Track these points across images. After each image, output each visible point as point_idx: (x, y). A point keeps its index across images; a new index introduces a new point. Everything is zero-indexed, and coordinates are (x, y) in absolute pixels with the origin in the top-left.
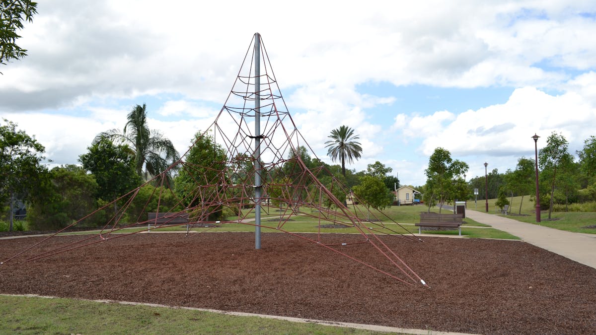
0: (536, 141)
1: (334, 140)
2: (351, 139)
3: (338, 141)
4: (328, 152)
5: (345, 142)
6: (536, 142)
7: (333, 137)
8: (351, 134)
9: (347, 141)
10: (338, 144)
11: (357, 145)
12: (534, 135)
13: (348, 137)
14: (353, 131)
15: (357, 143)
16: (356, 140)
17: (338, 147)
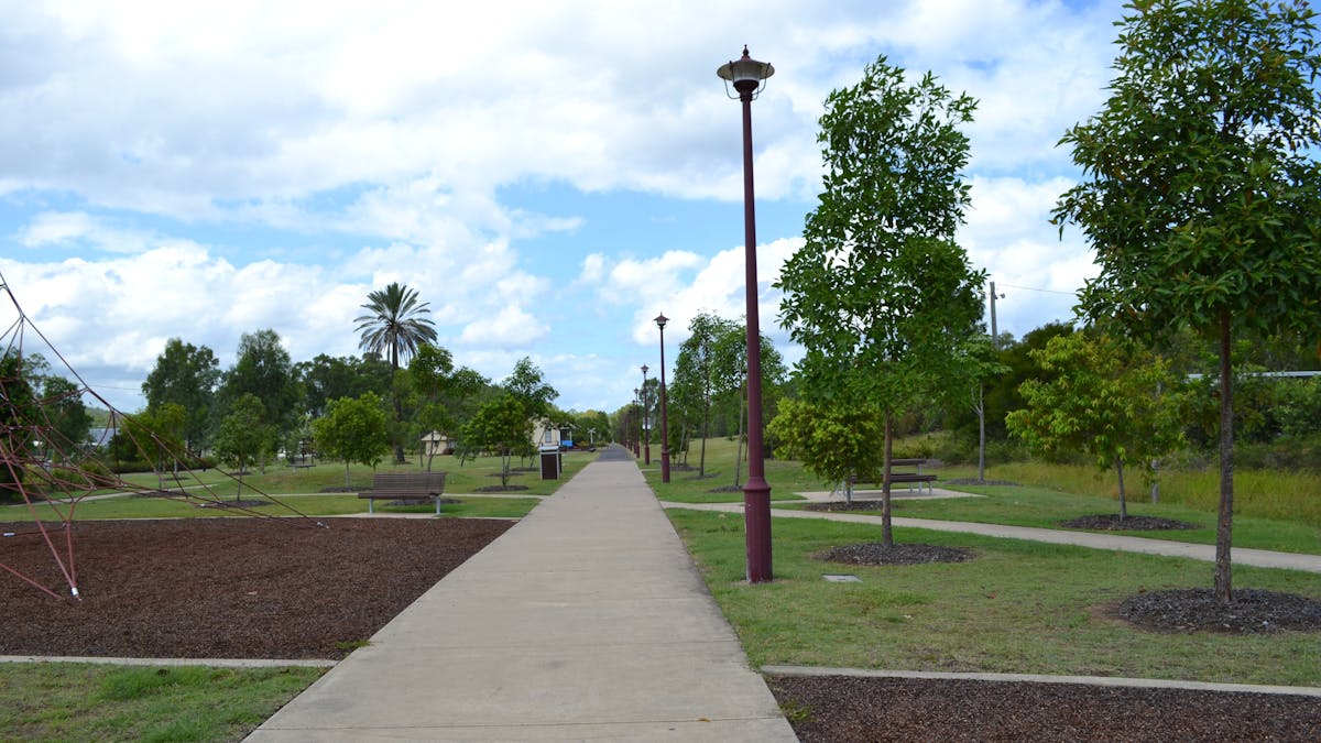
0: (662, 327)
1: (376, 314)
2: (412, 313)
3: (383, 317)
4: (361, 340)
5: (398, 319)
6: (662, 329)
7: (373, 307)
8: (412, 301)
9: (403, 318)
10: (383, 324)
11: (425, 327)
12: (658, 315)
13: (406, 307)
14: (416, 295)
15: (425, 321)
16: (424, 316)
17: (382, 330)
